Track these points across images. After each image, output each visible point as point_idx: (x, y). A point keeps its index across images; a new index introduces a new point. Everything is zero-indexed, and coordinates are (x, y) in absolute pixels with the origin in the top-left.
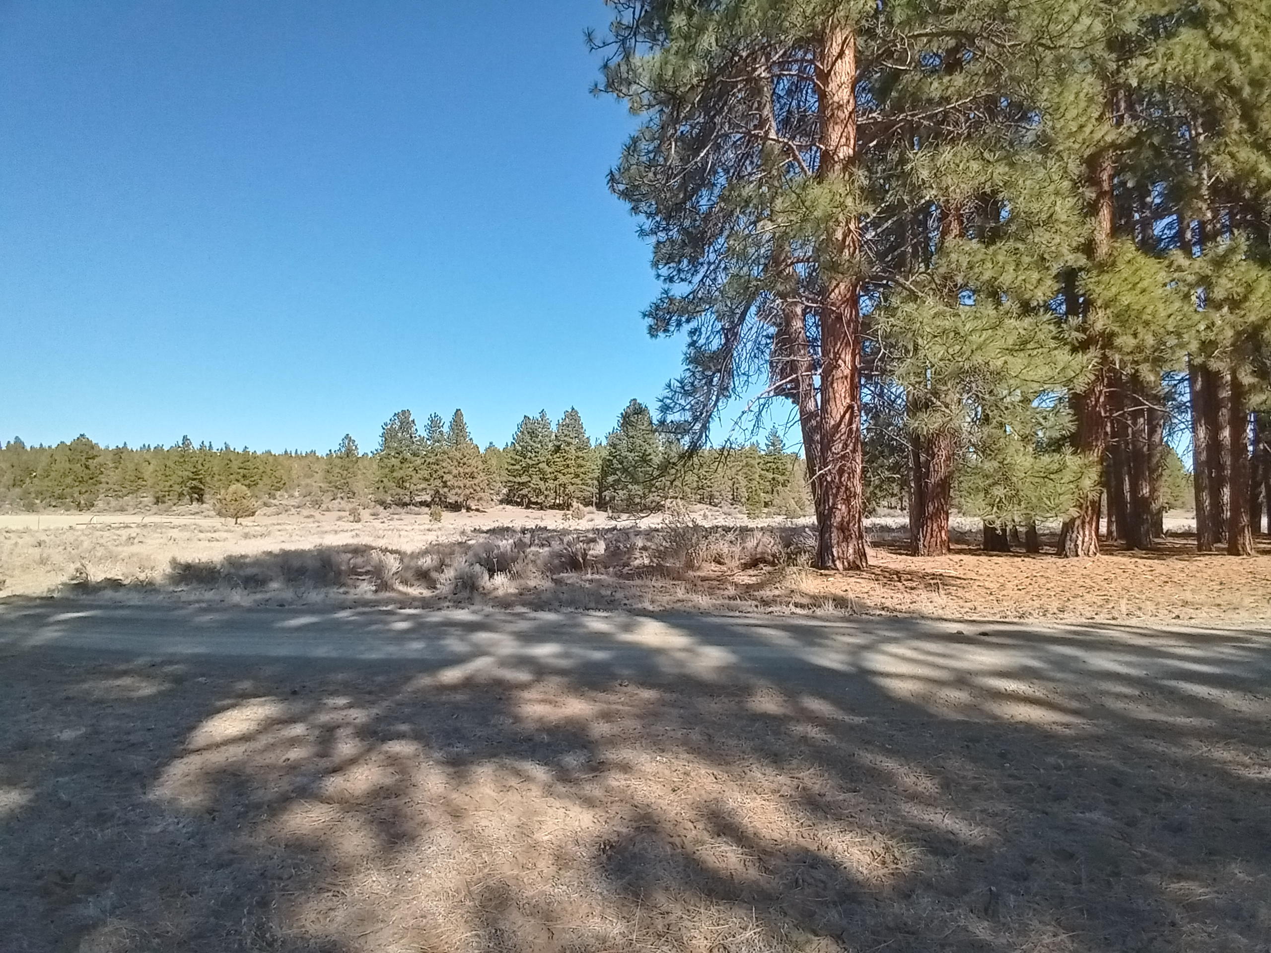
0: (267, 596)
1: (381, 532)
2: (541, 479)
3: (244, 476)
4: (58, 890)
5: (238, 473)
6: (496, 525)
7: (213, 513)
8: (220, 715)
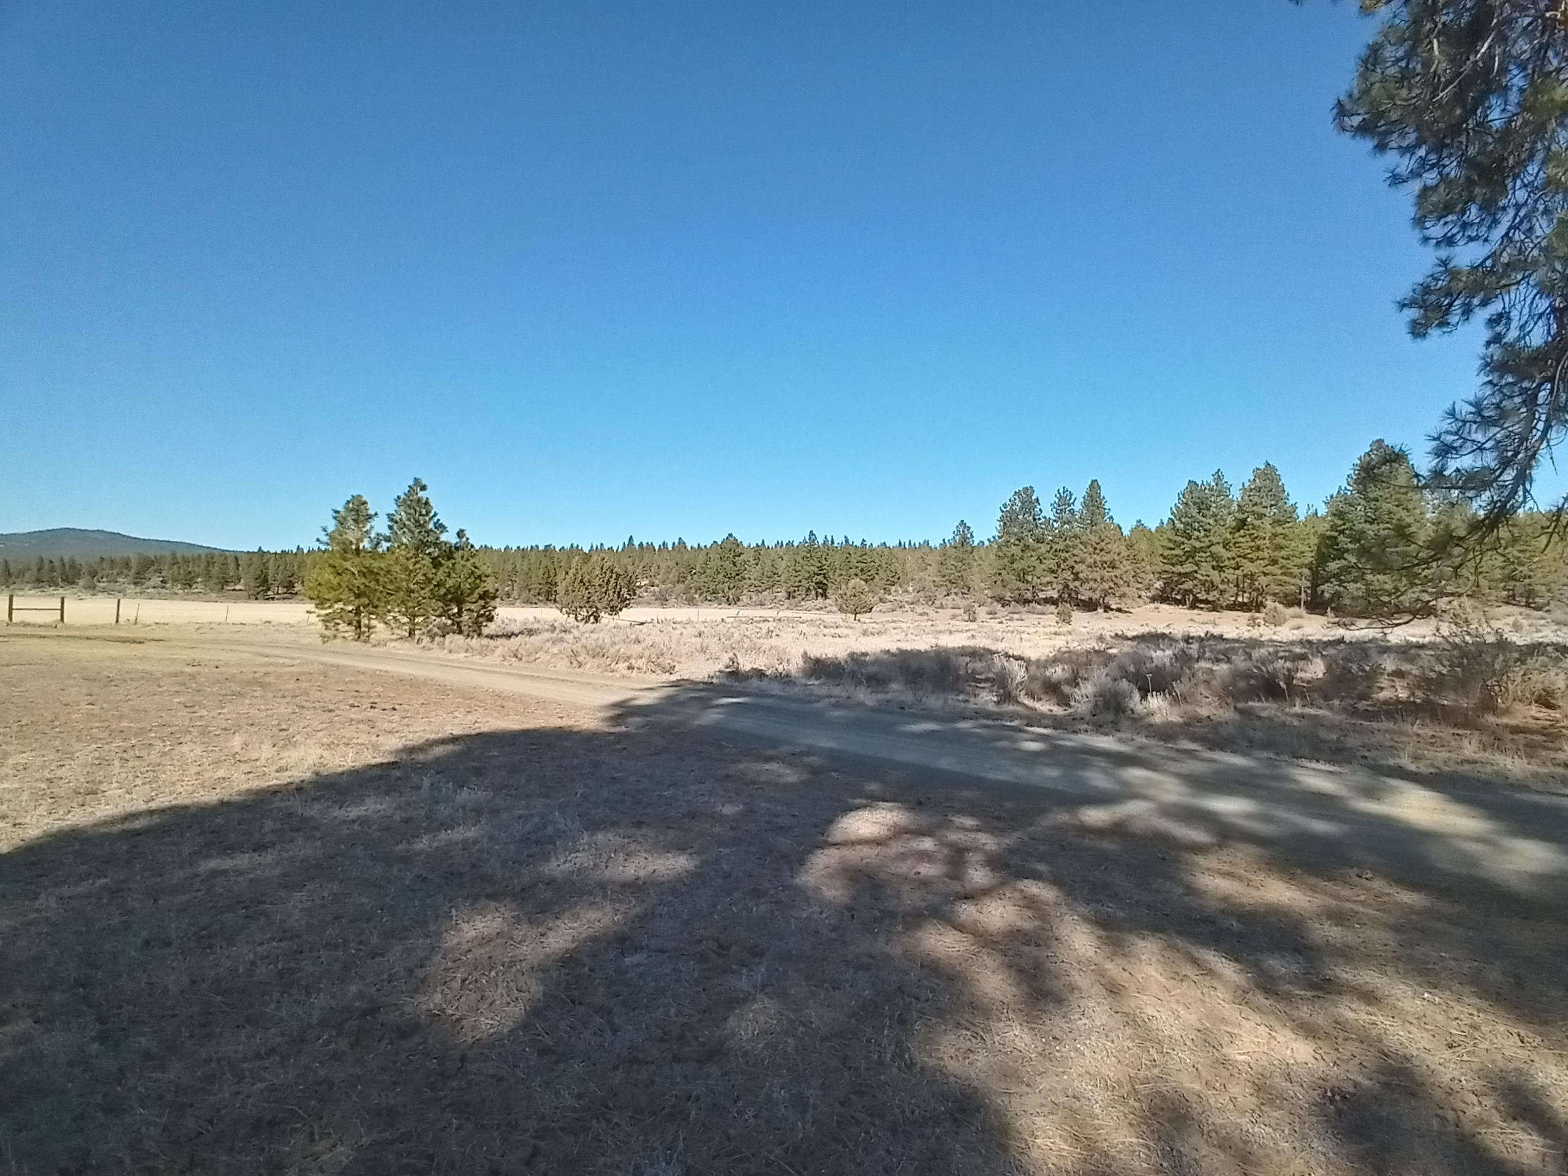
0: (889, 696)
1: (999, 634)
2: (1213, 567)
3: (862, 570)
4: (713, 956)
5: (857, 567)
6: (1145, 630)
7: (835, 609)
8: (852, 813)
